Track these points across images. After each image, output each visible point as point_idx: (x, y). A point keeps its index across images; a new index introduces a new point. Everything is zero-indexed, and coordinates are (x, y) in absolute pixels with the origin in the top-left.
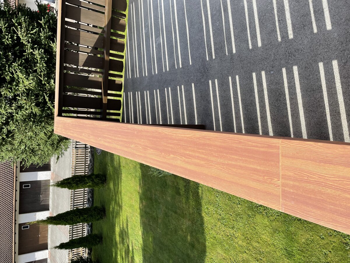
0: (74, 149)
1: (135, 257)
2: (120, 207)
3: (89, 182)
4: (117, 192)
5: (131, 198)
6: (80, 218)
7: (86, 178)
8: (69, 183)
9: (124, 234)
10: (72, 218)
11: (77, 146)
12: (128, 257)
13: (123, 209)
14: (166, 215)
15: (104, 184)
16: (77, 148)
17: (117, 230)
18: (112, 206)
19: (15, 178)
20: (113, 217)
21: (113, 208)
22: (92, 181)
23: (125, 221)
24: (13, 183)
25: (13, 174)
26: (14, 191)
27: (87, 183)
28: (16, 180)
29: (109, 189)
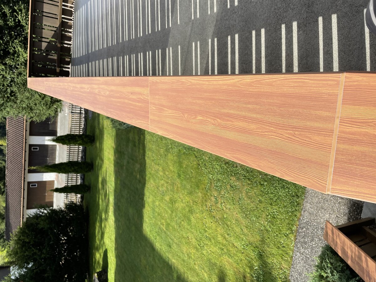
0: (70, 113)
1: (110, 198)
2: (102, 160)
3: (80, 141)
4: (101, 149)
6: (71, 169)
7: (77, 137)
8: (63, 140)
9: (104, 182)
10: (65, 168)
11: (73, 111)
12: (106, 199)
13: (104, 162)
15: (92, 143)
16: (73, 113)
17: (100, 179)
18: (98, 161)
20: (98, 170)
21: (98, 163)
22: (82, 139)
23: (105, 172)
27: (78, 141)
29: (96, 147)
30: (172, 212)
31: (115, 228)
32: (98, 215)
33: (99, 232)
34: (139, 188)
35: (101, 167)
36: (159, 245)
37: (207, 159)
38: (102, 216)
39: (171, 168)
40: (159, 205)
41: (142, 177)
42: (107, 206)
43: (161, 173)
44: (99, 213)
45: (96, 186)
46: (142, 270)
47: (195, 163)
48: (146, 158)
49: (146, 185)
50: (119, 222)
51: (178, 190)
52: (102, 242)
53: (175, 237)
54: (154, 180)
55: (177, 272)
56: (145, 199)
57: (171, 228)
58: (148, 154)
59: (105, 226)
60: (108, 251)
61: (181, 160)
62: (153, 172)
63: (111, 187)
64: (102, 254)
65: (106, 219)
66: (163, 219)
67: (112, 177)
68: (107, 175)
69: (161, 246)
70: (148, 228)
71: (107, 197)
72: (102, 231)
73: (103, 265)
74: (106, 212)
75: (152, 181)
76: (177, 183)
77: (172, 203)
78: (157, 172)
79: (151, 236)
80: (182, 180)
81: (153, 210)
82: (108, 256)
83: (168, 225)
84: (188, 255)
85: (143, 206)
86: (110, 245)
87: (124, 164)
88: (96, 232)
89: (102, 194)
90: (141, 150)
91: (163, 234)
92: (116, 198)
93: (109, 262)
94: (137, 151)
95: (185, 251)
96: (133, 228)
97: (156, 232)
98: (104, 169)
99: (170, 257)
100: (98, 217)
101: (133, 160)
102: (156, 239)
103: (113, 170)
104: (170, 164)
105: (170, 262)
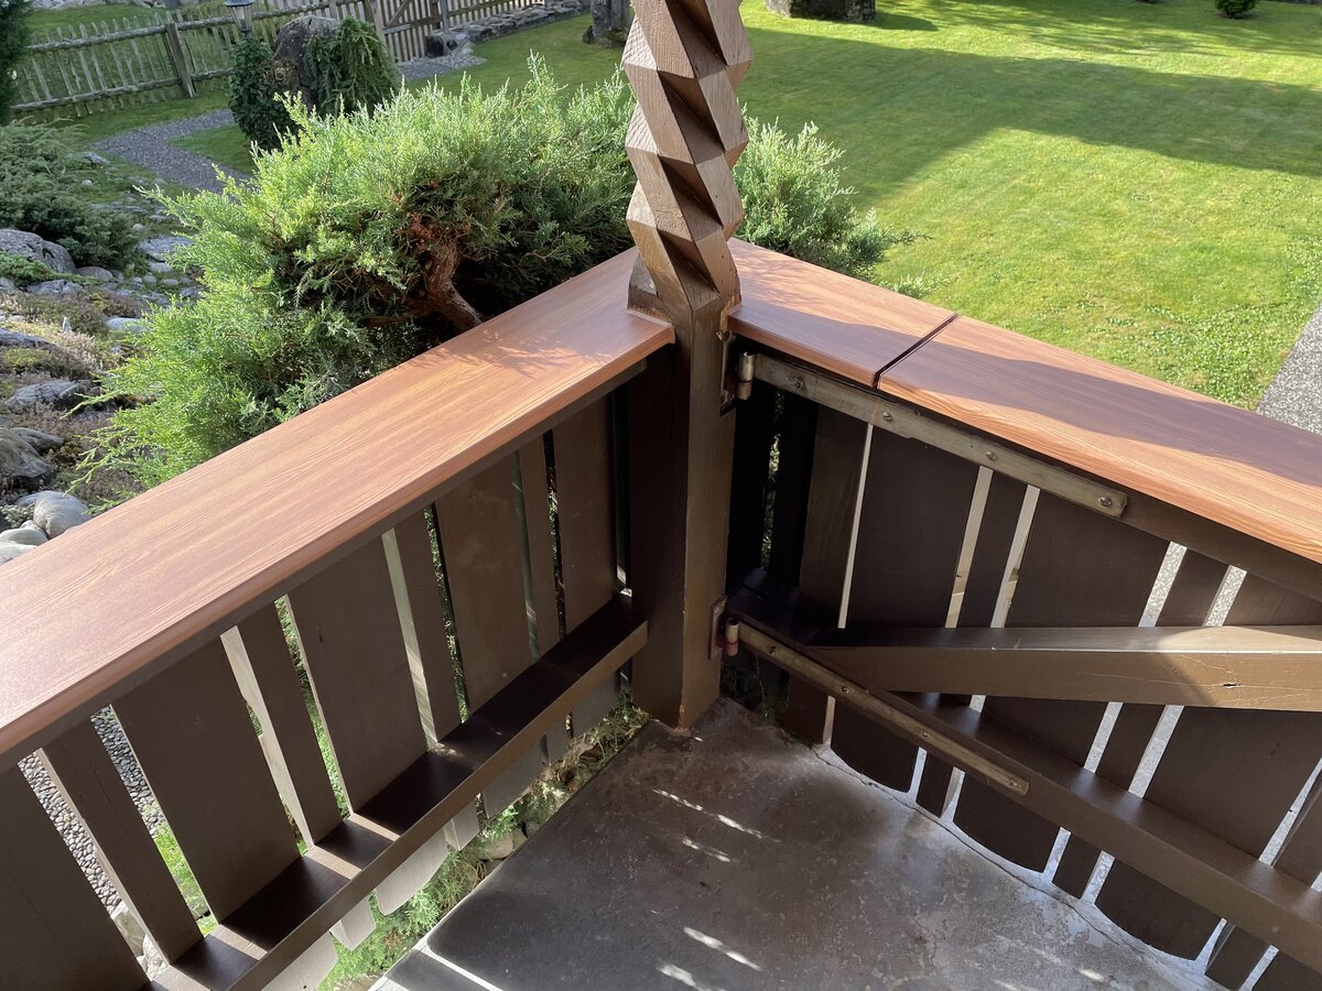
30: (1072, 210)
31: (1006, 58)
32: (1052, 15)
33: (991, 13)
34: (1155, 136)
35: (1233, 43)
36: (965, 161)
37: (1268, 332)
38: (1045, 26)
39: (1233, 233)
40: (1095, 182)
41: (1195, 151)
42: (1085, 45)
43: (1210, 203)
44: (1058, 20)
45: (1156, 20)
46: (883, 109)
47: (1253, 297)
48: (1270, 173)
49: (1165, 158)
50: (1030, 69)
51: (1150, 236)
52: (959, 19)
53: (993, 204)
54: (1184, 182)
55: (887, 192)
56: (1114, 147)
57: (1021, 198)
58: (1288, 183)
59: (1012, 32)
60: (930, 33)
61: (1264, 264)
62: (1215, 183)
63: (1154, 63)
64: (919, 16)
65: (1036, 37)
66: (1048, 183)
67: (1194, 69)
68: (1199, 56)
69: (963, 165)
70: (1013, 142)
71: (1116, 49)
72: (998, 21)
73: (887, 14)
74: (1061, 41)
75: (1181, 174)
76: (1175, 240)
77: (1104, 216)
78: (1214, 194)
79: (991, 146)
80: (1184, 252)
81: (1079, 164)
82: (916, 32)
83: (1032, 194)
84: (939, 225)
85: (1090, 137)
86: (951, 39)
87: (1242, 110)
88: (992, 7)
89: (1126, 35)
90: (1302, 162)
91: (1000, 176)
92: (1111, 74)
93: (896, 31)
94: (1298, 152)
95: (951, 221)
96: (1012, 105)
97: (1004, 160)
98: (1223, 49)
99: (930, 182)
100: (1043, 17)
101: (1262, 135)
102: (982, 155)
103: (1218, 73)
104: (1248, 232)
105: (914, 179)
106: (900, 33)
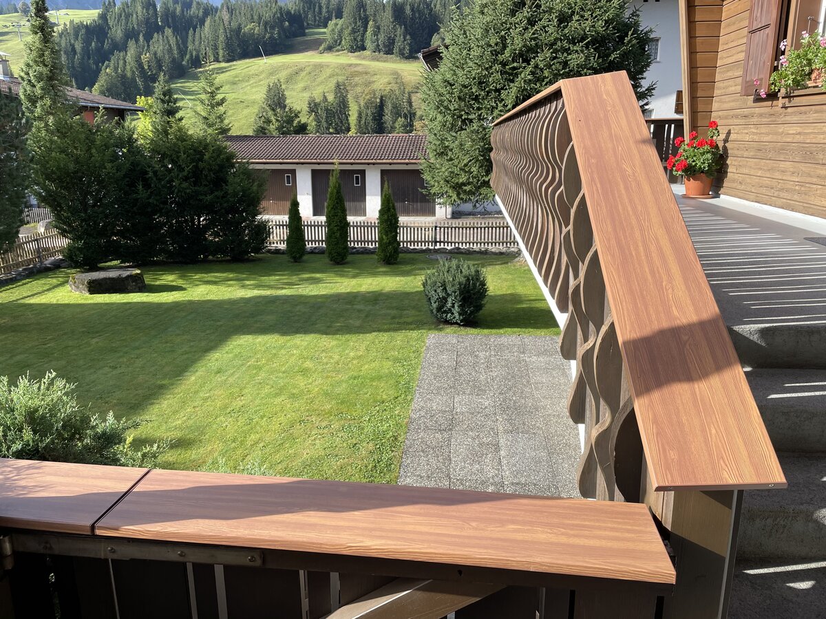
1: (286, 290)
2: (354, 277)
4: (374, 274)
5: (371, 284)
9: (317, 281)
12: (283, 285)
13: (351, 280)
14: (359, 311)
15: (384, 261)
17: (318, 275)
18: (351, 271)
19: (374, 161)
20: (335, 271)
21: (348, 272)
23: (334, 281)
24: (365, 159)
25: (380, 159)
26: (352, 161)
28: (368, 164)
29: (377, 267)
30: (284, 372)
31: (230, 299)
32: (250, 274)
33: (216, 277)
34: (317, 326)
35: (342, 276)
36: (216, 358)
37: (397, 412)
38: (247, 280)
39: (366, 366)
40: (293, 355)
41: (338, 330)
42: (270, 287)
43: (352, 354)
44: (254, 276)
45: (304, 270)
46: (161, 337)
47: (385, 397)
48: (375, 334)
49: (325, 336)
50: (244, 303)
51: (327, 377)
52: (198, 283)
53: (239, 378)
54: (338, 346)
55: (172, 384)
56: (298, 335)
57: (254, 372)
58: (385, 336)
59: (230, 286)
60: (183, 292)
61: (385, 378)
62: (352, 344)
63: (307, 291)
64: (174, 284)
65: (243, 286)
66: (268, 360)
67: (327, 291)
68: (328, 284)
69: (217, 360)
70: (243, 342)
71: (287, 287)
72: (221, 281)
73: (153, 285)
74: (258, 287)
75: (334, 343)
76: (340, 376)
77: (302, 372)
78: (353, 349)
79: (231, 347)
80: (347, 382)
81: (282, 347)
82: (173, 293)
83: (259, 368)
84: (210, 397)
85: (284, 333)
86: (195, 294)
87: (355, 306)
88: (216, 274)
89: (291, 279)
90: (388, 326)
91: (240, 362)
92: (286, 299)
93: (161, 294)
94: (384, 321)
95: (216, 393)
96: (237, 323)
97: (240, 353)
98: (338, 279)
99: (198, 374)
100: (245, 276)
101: (367, 316)
102: (227, 352)
103: (340, 291)
104: (373, 365)
105: (189, 374)
106: (165, 294)
